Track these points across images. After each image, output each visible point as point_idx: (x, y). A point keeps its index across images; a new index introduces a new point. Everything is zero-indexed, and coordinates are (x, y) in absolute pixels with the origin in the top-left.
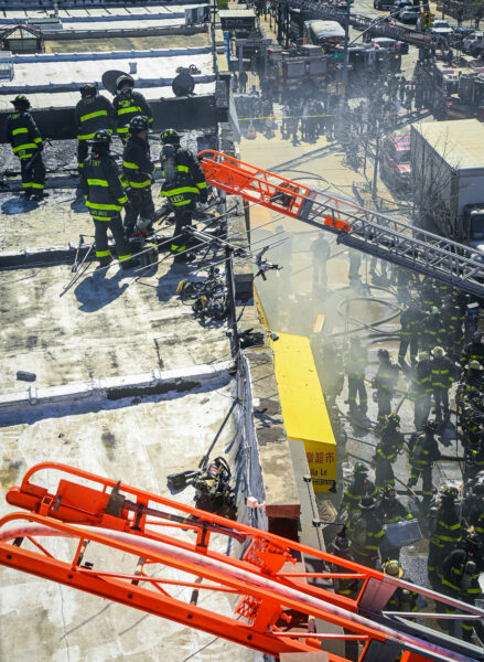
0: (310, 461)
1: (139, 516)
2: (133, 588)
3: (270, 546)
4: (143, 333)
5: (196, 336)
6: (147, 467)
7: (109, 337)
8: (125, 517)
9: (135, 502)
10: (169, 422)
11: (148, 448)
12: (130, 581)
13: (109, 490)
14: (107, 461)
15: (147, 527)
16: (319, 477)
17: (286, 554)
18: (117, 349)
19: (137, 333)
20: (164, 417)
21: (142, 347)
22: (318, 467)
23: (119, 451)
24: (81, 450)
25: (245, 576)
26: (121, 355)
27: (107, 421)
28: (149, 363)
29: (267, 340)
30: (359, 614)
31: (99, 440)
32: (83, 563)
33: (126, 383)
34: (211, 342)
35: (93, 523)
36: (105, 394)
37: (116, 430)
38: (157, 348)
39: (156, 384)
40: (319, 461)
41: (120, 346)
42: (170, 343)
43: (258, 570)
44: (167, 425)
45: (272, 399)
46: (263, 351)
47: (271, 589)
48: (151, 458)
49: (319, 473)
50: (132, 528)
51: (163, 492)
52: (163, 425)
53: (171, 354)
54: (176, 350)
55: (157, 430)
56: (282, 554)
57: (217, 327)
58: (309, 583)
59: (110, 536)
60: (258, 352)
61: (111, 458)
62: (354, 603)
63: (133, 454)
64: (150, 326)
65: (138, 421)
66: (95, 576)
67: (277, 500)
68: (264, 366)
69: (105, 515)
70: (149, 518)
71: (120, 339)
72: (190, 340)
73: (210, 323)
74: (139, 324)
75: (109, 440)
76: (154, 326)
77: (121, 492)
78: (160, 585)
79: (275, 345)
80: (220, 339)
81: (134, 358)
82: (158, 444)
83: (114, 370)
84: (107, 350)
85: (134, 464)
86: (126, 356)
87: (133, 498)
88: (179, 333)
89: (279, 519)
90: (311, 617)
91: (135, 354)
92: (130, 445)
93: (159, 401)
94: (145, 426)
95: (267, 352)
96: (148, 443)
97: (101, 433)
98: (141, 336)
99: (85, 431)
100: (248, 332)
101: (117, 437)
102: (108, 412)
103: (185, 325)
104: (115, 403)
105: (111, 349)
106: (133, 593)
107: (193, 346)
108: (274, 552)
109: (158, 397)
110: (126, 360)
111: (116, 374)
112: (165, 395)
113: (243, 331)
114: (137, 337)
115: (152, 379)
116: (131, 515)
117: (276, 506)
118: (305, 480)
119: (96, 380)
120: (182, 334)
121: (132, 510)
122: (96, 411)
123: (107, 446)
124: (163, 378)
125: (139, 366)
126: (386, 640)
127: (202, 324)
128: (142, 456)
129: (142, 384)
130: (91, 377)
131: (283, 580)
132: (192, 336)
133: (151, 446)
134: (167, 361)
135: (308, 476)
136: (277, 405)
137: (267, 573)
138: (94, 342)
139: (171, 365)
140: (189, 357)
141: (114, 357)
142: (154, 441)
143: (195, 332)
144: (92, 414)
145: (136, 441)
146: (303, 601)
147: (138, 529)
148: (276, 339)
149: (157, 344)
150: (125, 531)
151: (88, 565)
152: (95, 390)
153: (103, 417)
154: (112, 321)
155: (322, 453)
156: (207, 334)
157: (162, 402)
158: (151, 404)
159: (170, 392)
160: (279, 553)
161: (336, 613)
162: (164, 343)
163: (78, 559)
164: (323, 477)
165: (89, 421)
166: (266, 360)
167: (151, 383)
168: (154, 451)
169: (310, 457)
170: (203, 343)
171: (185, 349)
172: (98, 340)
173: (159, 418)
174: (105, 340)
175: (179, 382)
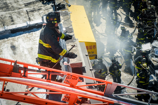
0: (87, 49)
1: (25, 72)
2: (25, 96)
3: (72, 77)
4: (22, 8)
5: (42, 8)
6: (28, 56)
7: (9, 11)
8: (20, 73)
9: (23, 67)
10: (35, 39)
11: (28, 49)
12: (24, 94)
13: (13, 64)
14: (13, 55)
15: (29, 75)
16: (91, 54)
17: (78, 79)
18: (12, 15)
19: (19, 9)
20: (33, 38)
21: (22, 14)
22: (90, 51)
23: (17, 51)
24: (3, 52)
25: (65, 88)
26: (14, 17)
27: (12, 41)
28: (25, 19)
29: (67, 7)
30: (105, 96)
31: (10, 48)
32: (6, 90)
33: (17, 27)
34: (47, 9)
35: (8, 76)
36: (10, 31)
37: (16, 44)
38: (28, 13)
39: (28, 26)
40: (91, 48)
41: (14, 14)
42: (32, 11)
43: (69, 85)
44: (34, 40)
45: (70, 27)
46: (65, 11)
47: (74, 91)
48: (29, 52)
49: (91, 53)
50: (23, 76)
51: (35, 64)
52: (33, 41)
53: (33, 15)
54: (34, 14)
55: (31, 42)
56: (77, 79)
57: (49, 4)
58: (87, 88)
59: (15, 80)
60: (64, 11)
61: (15, 54)
62: (103, 93)
63: (23, 52)
64: (24, 6)
65: (23, 40)
66: (11, 94)
67: (74, 61)
68: (66, 16)
69: (13, 73)
70: (29, 72)
71: (13, 11)
72: (39, 10)
73: (46, 3)
74: (20, 5)
75: (13, 48)
76: (25, 6)
77: (17, 64)
78: (35, 94)
79: (70, 8)
80: (50, 8)
81: (19, 18)
82: (32, 47)
83: (12, 23)
84: (9, 15)
85: (23, 55)
86: (16, 17)
87: (22, 66)
88: (35, 7)
89: (75, 68)
90: (89, 99)
91: (20, 16)
92: (21, 49)
93: (30, 32)
94: (26, 42)
95: (67, 11)
96: (28, 47)
97: (10, 45)
98: (21, 10)
99: (4, 46)
100: (59, 4)
101: (16, 46)
102: (12, 38)
103: (37, 4)
104: (14, 34)
105: (10, 15)
106: (25, 98)
107: (41, 12)
108: (74, 79)
109: (30, 31)
110: (16, 19)
111: (13, 24)
112: (32, 30)
113: (57, 4)
114: (20, 10)
115: (27, 25)
116: (22, 72)
117: (74, 64)
118: (86, 55)
119: (6, 27)
120: (36, 7)
121: (22, 70)
122: (7, 38)
123: (13, 50)
124: (31, 24)
125: (22, 20)
126: (114, 103)
127: (43, 3)
128: (26, 52)
129: (23, 27)
130: (4, 26)
131: (78, 88)
132: (40, 8)
133: (29, 48)
134: (32, 18)
135: (87, 54)
136: (72, 29)
137: (72, 86)
138: (3, 13)
139: (33, 19)
140: (39, 16)
141: (12, 18)
142: (30, 46)
143: (41, 6)
144: (6, 39)
145: (23, 47)
146: (85, 94)
147: (25, 76)
148: (70, 6)
149: (27, 12)
150: (21, 77)
151: (8, 90)
152: (6, 30)
153: (10, 40)
154: (9, 5)
155: (91, 46)
156: (45, 7)
157: (31, 33)
158: (28, 34)
159: (34, 29)
160: (76, 79)
161: (97, 97)
162: (30, 11)
163: (4, 89)
164: (93, 54)
165: (5, 41)
166: (67, 14)
167: (26, 26)
168: (30, 50)
169: (87, 47)
170: (44, 10)
171: (38, 13)
172: (5, 12)
173: (31, 38)
174: (8, 12)
175: (37, 25)
